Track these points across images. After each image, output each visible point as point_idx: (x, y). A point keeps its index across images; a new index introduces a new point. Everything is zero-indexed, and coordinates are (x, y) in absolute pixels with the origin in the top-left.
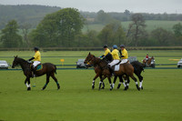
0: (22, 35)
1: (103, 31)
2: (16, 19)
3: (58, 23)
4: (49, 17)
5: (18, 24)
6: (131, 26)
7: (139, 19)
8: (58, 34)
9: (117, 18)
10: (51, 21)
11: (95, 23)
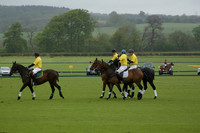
0: (27, 39)
1: (116, 34)
2: (20, 21)
3: (66, 25)
4: (56, 19)
5: (23, 27)
6: (146, 29)
7: (155, 21)
8: (66, 38)
9: (131, 21)
10: (58, 23)
11: (107, 25)
